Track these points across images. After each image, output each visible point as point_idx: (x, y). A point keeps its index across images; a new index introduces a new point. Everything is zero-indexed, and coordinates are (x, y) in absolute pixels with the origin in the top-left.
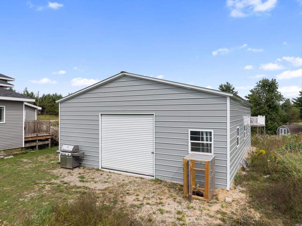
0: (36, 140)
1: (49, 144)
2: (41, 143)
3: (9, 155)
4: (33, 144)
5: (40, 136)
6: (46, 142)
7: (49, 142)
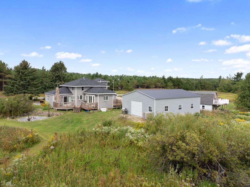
0: (116, 106)
2: (118, 107)
3: (109, 110)
5: (118, 105)
6: (120, 107)
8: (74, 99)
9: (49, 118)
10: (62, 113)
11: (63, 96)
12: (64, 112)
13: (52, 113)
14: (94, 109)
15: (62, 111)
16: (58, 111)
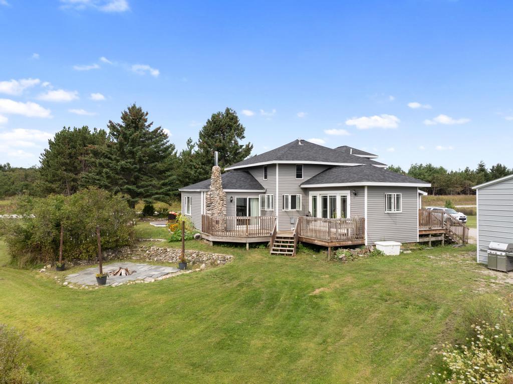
0: (429, 234)
1: (442, 240)
2: (434, 239)
3: (407, 250)
4: (426, 239)
5: (433, 230)
6: (440, 238)
7: (442, 238)
8: (269, 207)
9: (183, 272)
10: (230, 255)
11: (235, 198)
12: (238, 250)
13: (194, 255)
14: (350, 243)
15: (231, 250)
16: (216, 247)
